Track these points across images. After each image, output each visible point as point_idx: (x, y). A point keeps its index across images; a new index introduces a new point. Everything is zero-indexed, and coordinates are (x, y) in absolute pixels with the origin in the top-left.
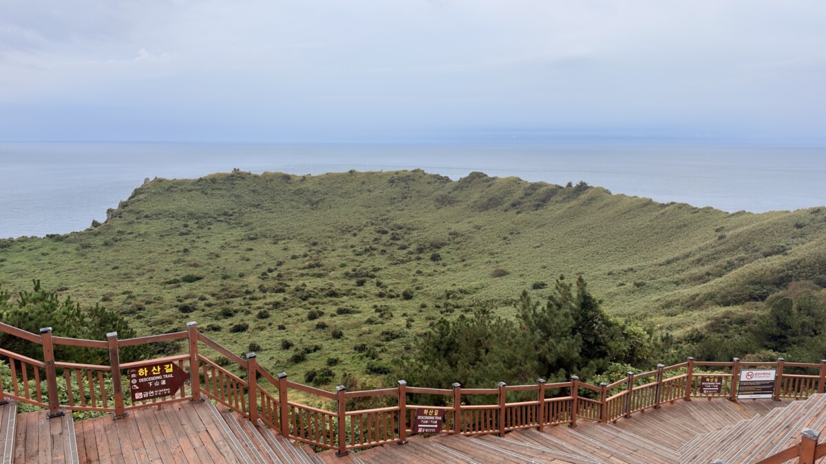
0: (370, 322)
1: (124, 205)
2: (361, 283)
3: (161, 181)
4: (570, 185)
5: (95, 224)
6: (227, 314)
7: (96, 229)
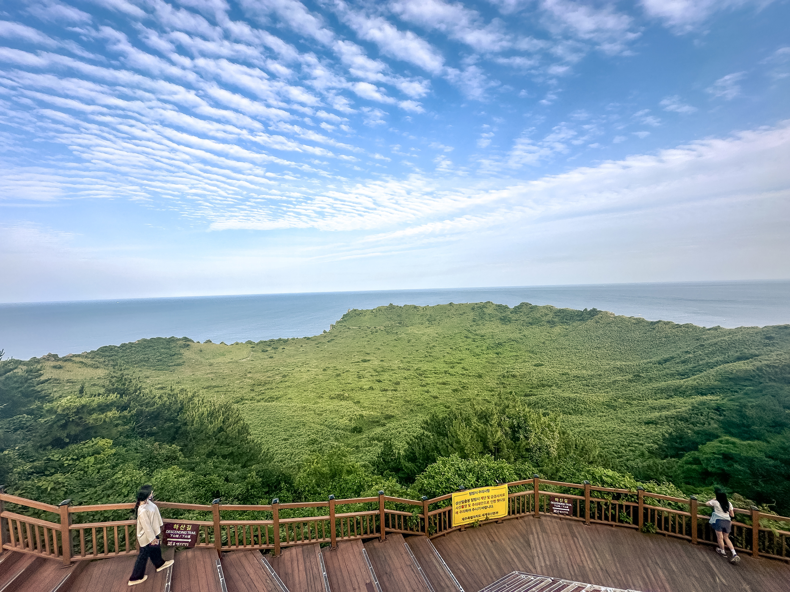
1: (338, 322)
3: (355, 310)
4: (586, 310)
5: (325, 332)
7: (325, 334)
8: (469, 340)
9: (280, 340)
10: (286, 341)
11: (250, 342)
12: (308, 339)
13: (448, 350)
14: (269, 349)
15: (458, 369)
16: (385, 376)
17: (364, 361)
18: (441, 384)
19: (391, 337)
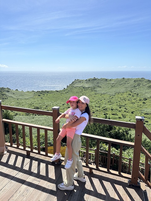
1: (70, 85)
2: (120, 108)
3: (78, 80)
7: (64, 90)
11: (33, 91)
12: (57, 91)
18: (113, 114)
19: (93, 93)
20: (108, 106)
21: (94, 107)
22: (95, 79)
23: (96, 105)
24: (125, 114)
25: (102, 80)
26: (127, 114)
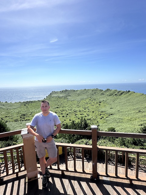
0: (85, 116)
1: (49, 95)
2: (85, 109)
4: (127, 91)
6: (62, 114)
7: (45, 99)
8: (91, 101)
9: (30, 101)
10: (32, 102)
11: (20, 102)
12: (39, 101)
13: (84, 104)
14: (26, 104)
15: (87, 110)
16: (64, 112)
17: (57, 108)
18: (81, 114)
19: (66, 100)
20: (77, 109)
21: (68, 111)
22: (66, 91)
23: (69, 109)
24: (88, 113)
25: (71, 91)
26: (90, 113)
